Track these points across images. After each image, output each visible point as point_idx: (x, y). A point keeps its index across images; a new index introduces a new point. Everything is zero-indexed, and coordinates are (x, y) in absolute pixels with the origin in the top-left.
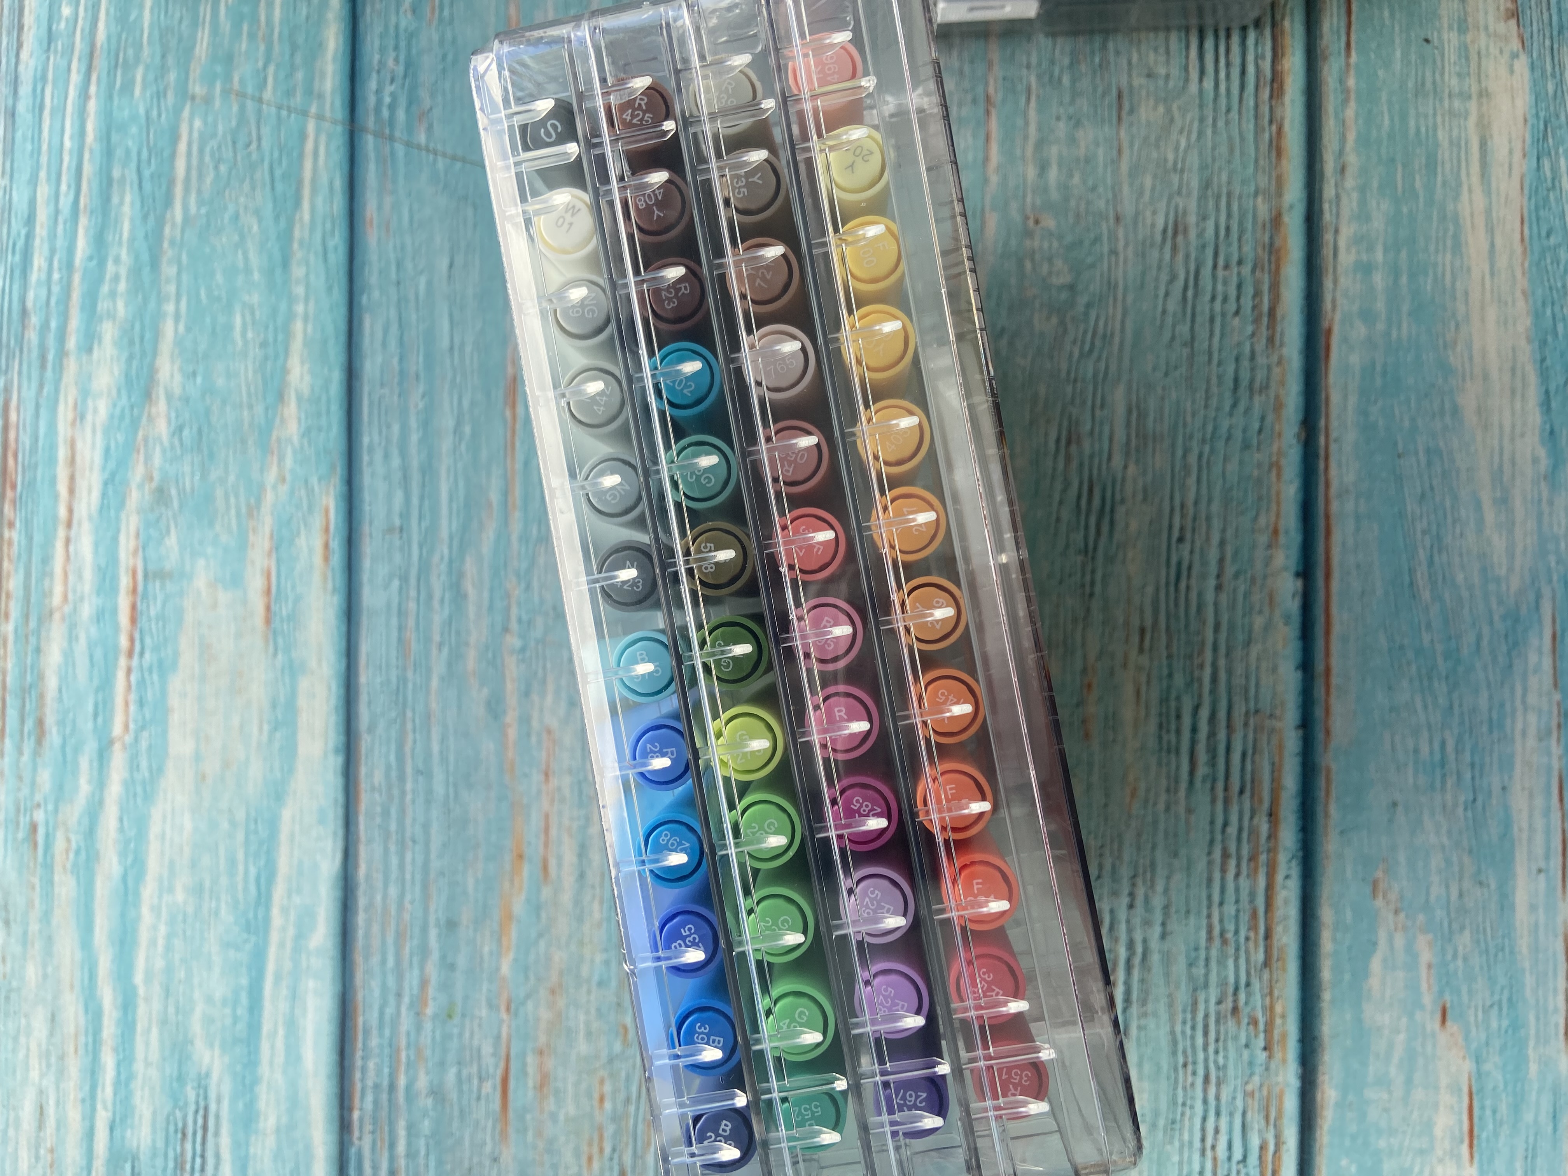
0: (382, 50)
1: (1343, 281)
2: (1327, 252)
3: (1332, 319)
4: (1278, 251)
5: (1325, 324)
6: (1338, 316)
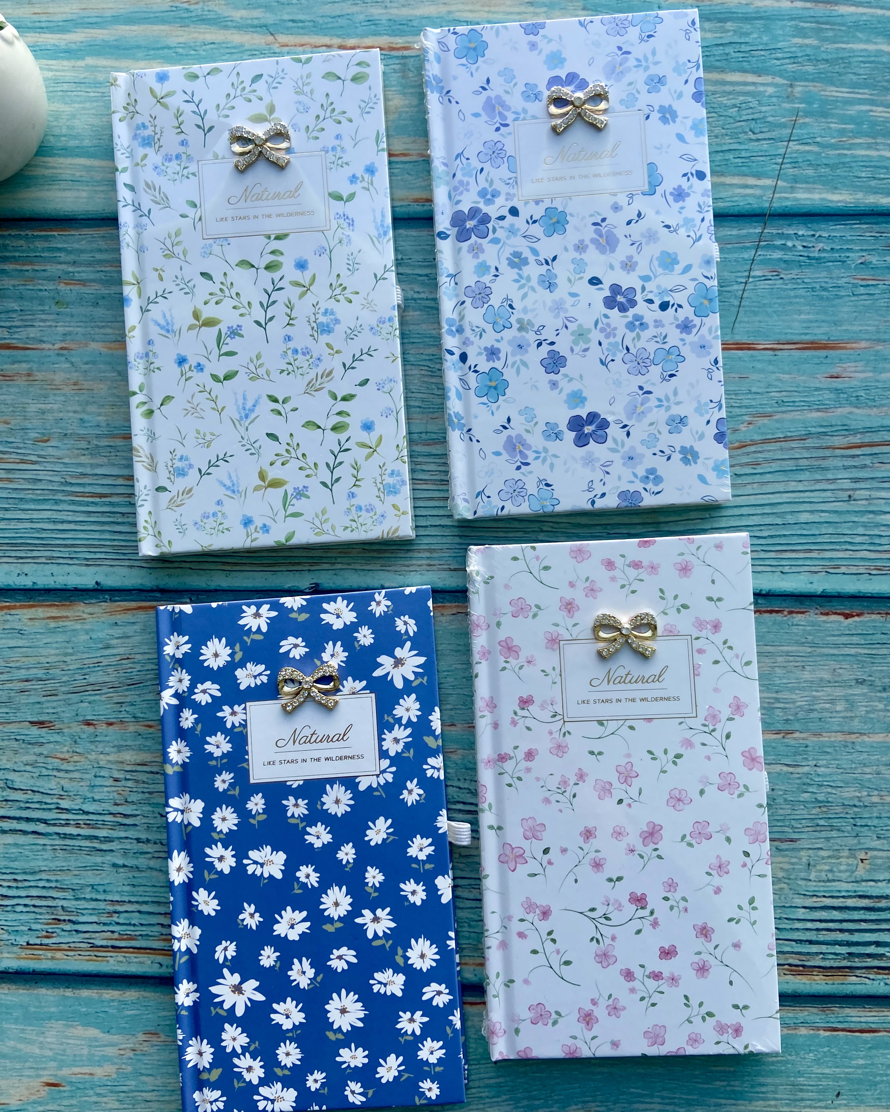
0: (831, 239)
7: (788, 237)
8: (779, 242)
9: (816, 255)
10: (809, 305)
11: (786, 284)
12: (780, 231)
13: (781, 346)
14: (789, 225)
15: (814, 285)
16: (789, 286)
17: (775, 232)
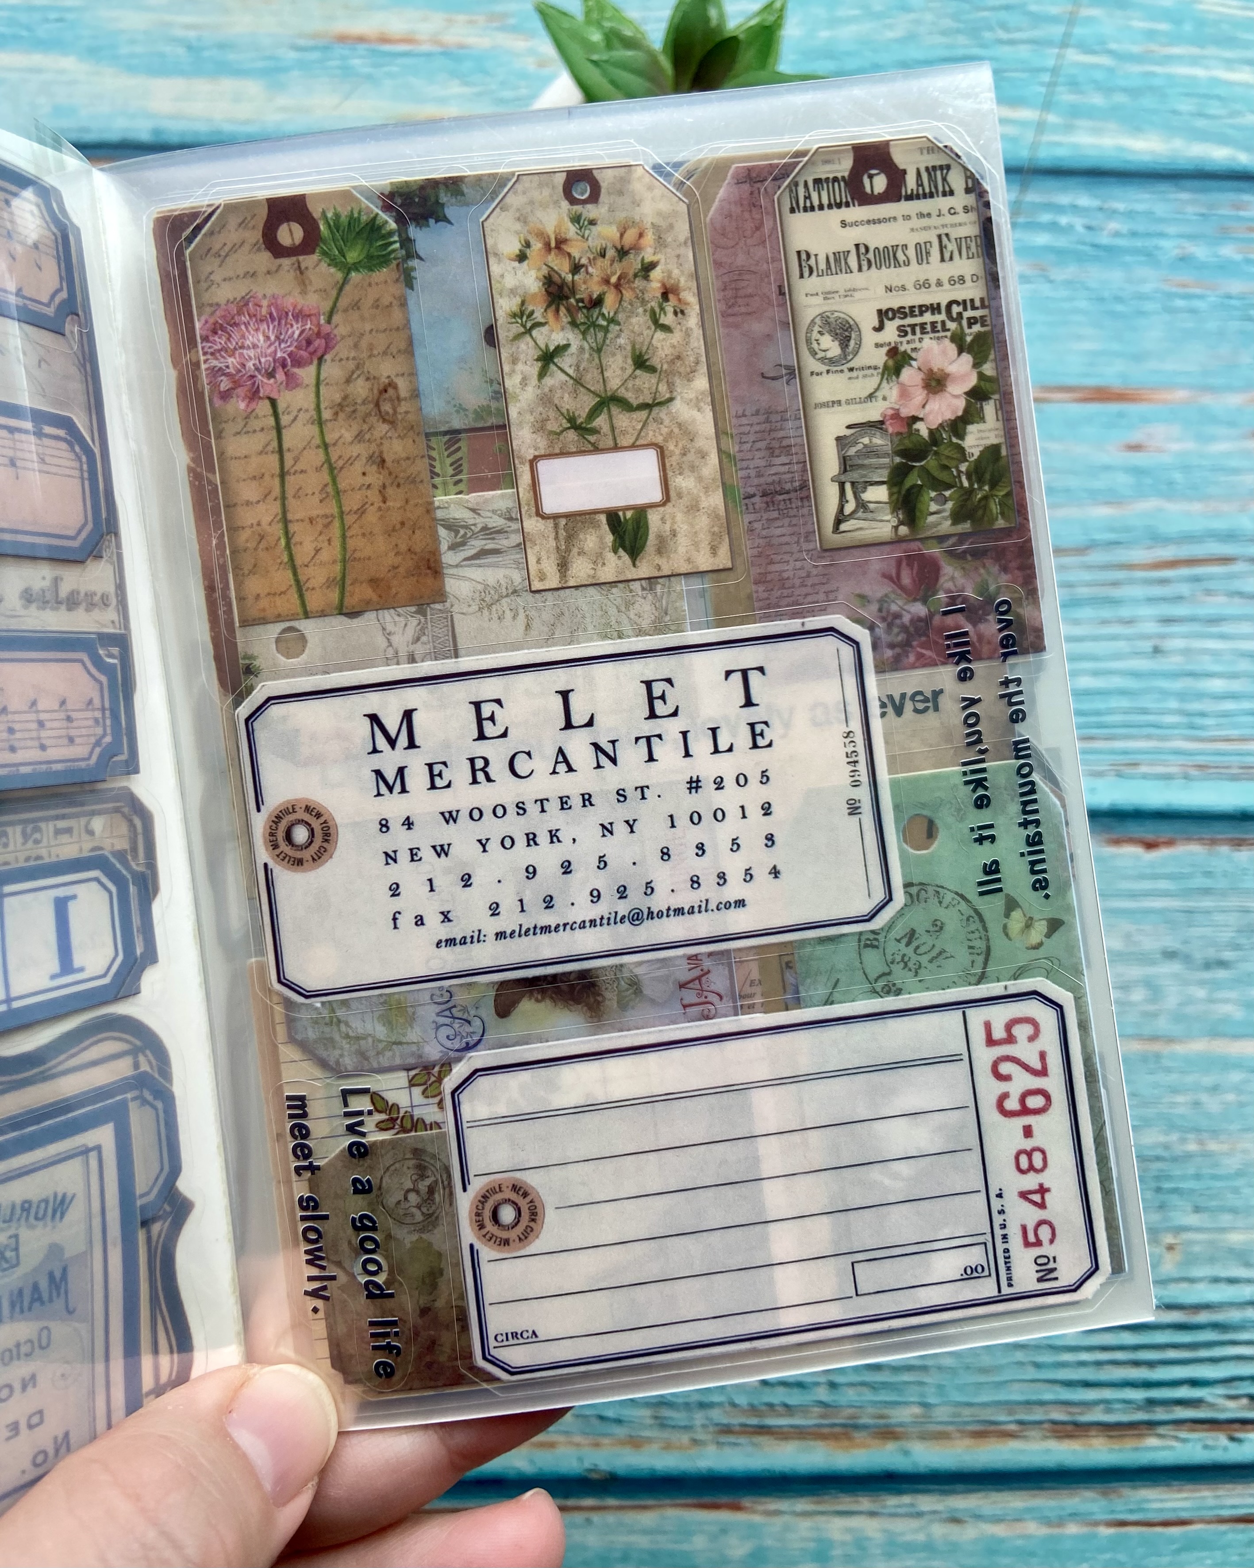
0: (1130, 215)
1: (805, 1526)
2: (846, 1502)
3: (754, 1512)
4: (848, 1437)
5: (746, 1502)
6: (757, 1519)
7: (1060, 209)
8: (1045, 218)
9: (1106, 241)
10: (1094, 326)
11: (1057, 291)
12: (1047, 200)
14: (1062, 189)
17: (1039, 199)
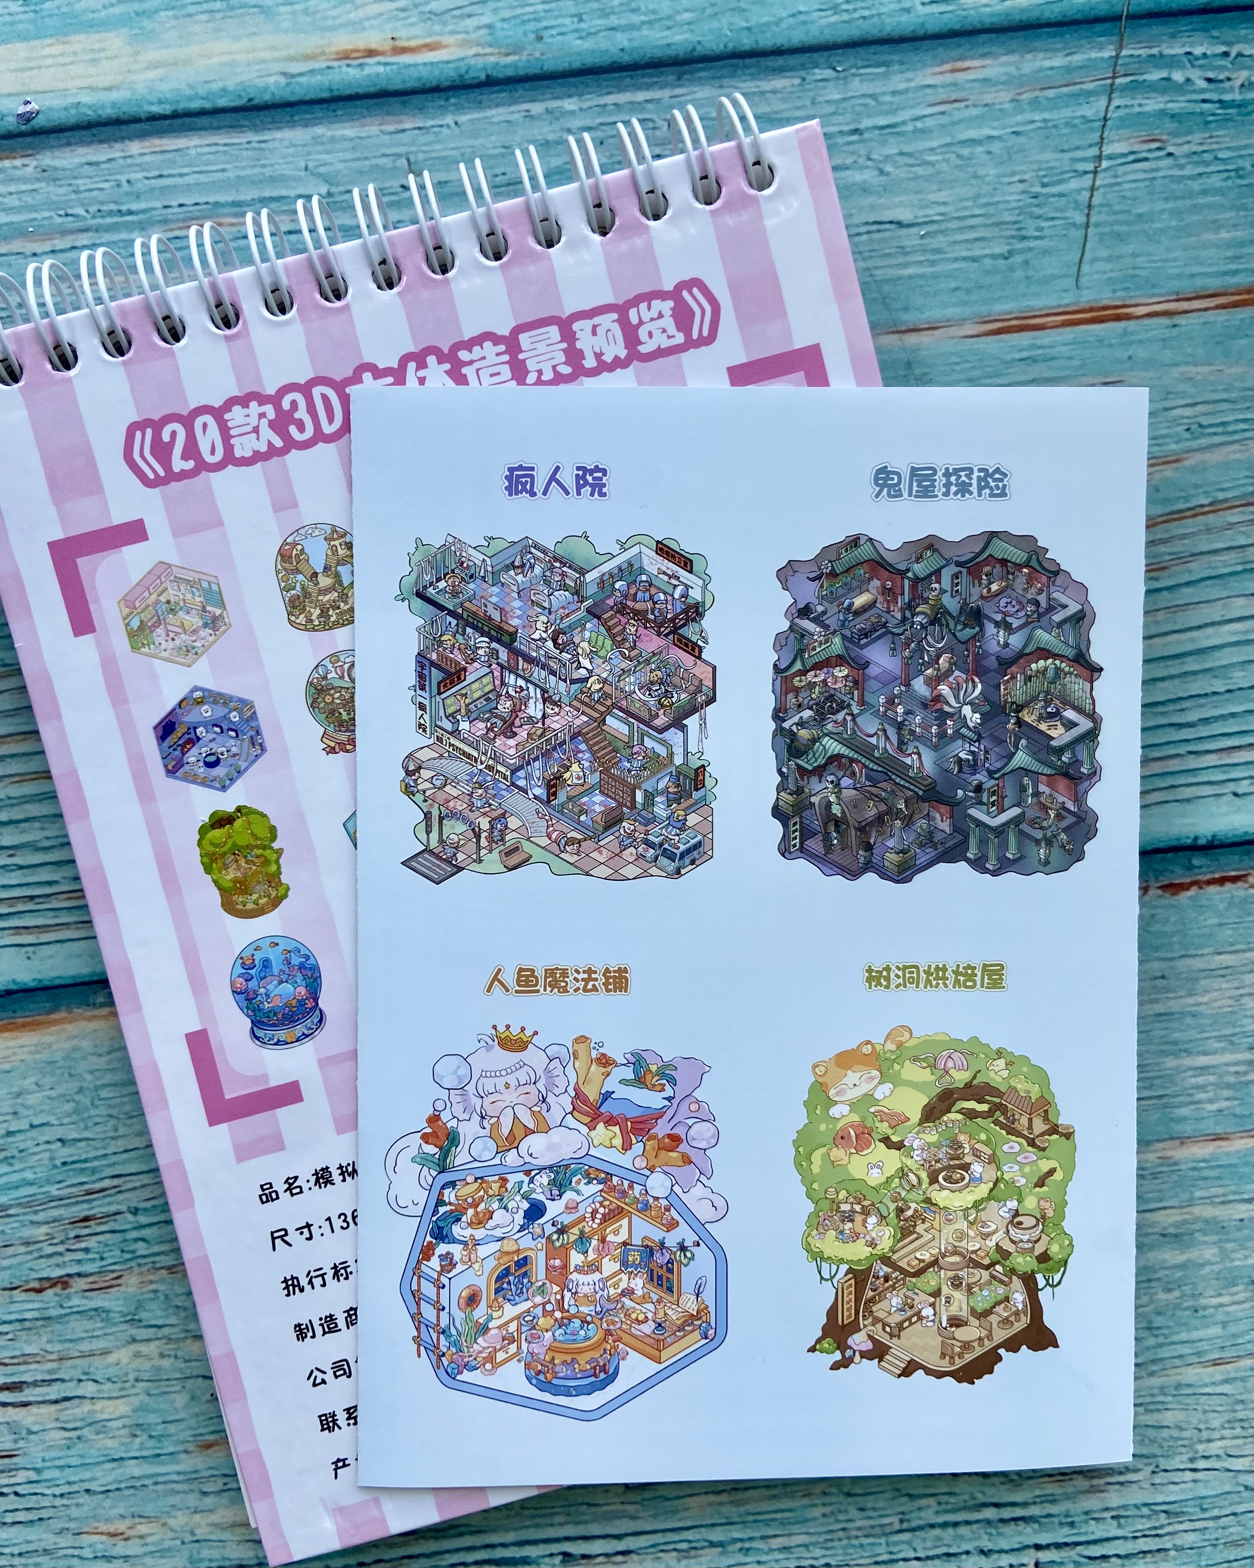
7: (1173, 62)
8: (1155, 75)
9: (1237, 96)
10: (1233, 207)
11: (1182, 167)
12: (1155, 51)
13: (1185, 305)
14: (1173, 36)
15: (1241, 163)
16: (1189, 171)
17: (1143, 52)
